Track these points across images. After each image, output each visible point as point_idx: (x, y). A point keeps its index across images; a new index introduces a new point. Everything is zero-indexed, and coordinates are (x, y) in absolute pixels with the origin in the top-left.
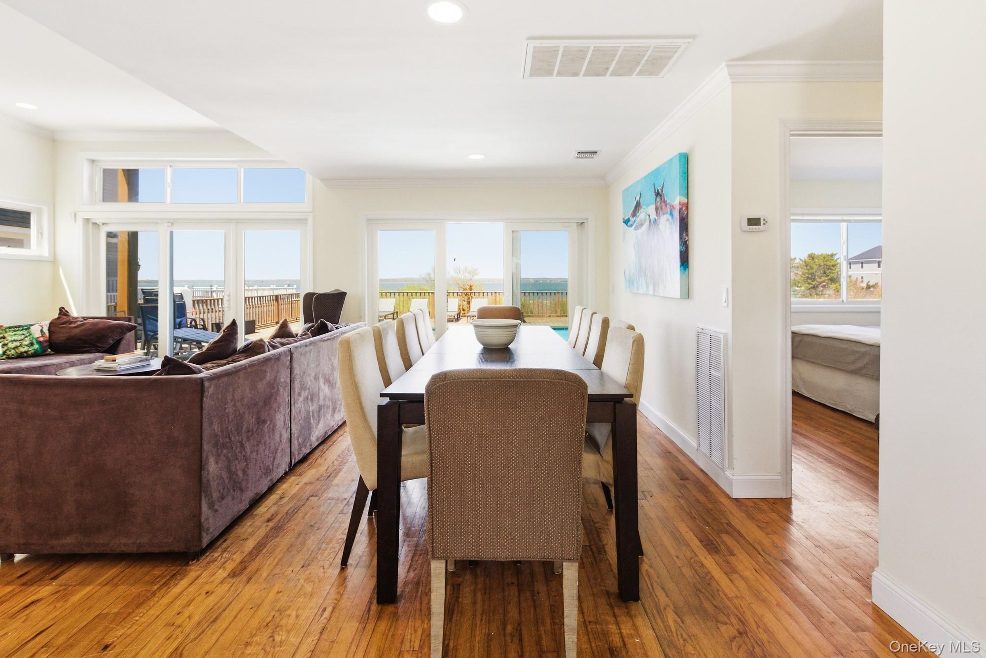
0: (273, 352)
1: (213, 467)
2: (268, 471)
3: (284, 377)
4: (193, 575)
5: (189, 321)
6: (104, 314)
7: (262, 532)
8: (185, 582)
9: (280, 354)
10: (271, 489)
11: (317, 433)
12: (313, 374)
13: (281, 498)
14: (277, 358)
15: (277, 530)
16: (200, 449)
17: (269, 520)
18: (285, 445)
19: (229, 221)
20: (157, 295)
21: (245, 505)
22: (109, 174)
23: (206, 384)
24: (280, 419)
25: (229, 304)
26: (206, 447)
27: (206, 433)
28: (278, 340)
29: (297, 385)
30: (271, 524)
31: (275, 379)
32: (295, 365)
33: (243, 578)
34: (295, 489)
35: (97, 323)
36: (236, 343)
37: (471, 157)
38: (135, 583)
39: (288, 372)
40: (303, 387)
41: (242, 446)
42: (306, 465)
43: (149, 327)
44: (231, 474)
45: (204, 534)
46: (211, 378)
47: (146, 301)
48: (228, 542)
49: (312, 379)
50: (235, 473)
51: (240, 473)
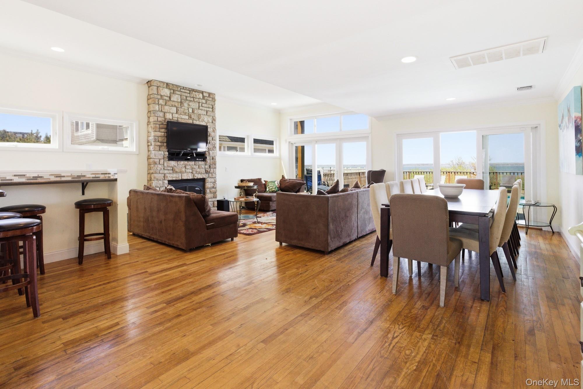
0: (351, 192)
1: (331, 226)
2: (349, 236)
3: (355, 202)
4: (326, 258)
5: (322, 182)
6: (295, 178)
7: (346, 253)
8: (324, 259)
9: (353, 193)
10: (351, 242)
11: (369, 228)
12: (367, 203)
13: (354, 246)
14: (352, 194)
15: (351, 254)
16: (328, 219)
17: (349, 251)
18: (355, 228)
19: (336, 139)
20: (312, 171)
21: (341, 244)
22: (296, 124)
23: (329, 199)
24: (354, 217)
25: (337, 175)
26: (329, 219)
27: (330, 215)
28: (354, 189)
29: (360, 206)
30: (349, 252)
31: (351, 202)
32: (359, 198)
33: (340, 261)
34: (359, 245)
35: (293, 181)
36: (339, 188)
37: (447, 100)
38: (312, 256)
39: (357, 200)
40: (363, 208)
41: (340, 223)
42: (364, 239)
43: (309, 184)
44: (337, 231)
45: (329, 247)
46: (331, 197)
47: (308, 173)
48: (336, 253)
49: (366, 205)
50: (338, 231)
51: (339, 232)
